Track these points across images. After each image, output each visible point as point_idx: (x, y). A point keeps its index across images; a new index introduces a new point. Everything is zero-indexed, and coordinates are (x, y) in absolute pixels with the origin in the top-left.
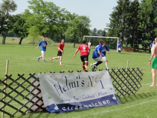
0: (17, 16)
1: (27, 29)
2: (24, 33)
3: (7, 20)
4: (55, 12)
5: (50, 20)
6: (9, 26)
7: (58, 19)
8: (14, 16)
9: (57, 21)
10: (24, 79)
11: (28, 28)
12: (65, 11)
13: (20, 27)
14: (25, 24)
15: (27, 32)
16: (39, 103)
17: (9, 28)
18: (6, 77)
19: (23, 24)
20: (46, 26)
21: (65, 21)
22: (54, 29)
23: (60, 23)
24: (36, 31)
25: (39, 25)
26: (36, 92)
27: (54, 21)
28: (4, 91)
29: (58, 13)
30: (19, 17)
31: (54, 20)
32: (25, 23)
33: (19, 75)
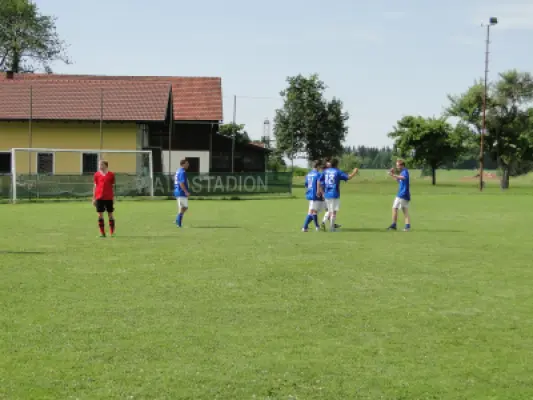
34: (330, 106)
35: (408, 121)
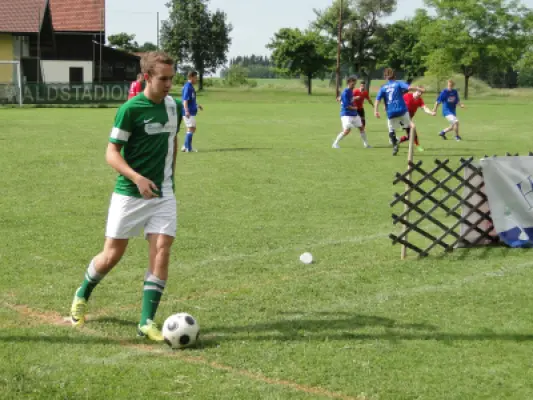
0: (396, 26)
1: (423, 58)
2: (413, 68)
3: (372, 37)
4: (492, 12)
5: (481, 31)
6: (378, 52)
7: (501, 29)
8: (389, 26)
9: (498, 33)
10: (448, 170)
11: (426, 54)
12: (519, 6)
13: (404, 55)
14: (417, 45)
15: (421, 66)
16: (484, 226)
17: (377, 56)
18: (409, 167)
19: (412, 46)
20: (470, 48)
21: (520, 32)
22: (490, 55)
23: (507, 38)
24: (444, 61)
25: (451, 46)
26: (475, 200)
27: (490, 34)
28: (406, 197)
29: (501, 12)
30: (403, 29)
31: (491, 31)
32: (417, 41)
33: (437, 162)
34: (215, 17)
35: (285, 33)
